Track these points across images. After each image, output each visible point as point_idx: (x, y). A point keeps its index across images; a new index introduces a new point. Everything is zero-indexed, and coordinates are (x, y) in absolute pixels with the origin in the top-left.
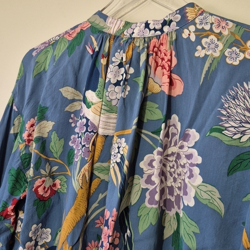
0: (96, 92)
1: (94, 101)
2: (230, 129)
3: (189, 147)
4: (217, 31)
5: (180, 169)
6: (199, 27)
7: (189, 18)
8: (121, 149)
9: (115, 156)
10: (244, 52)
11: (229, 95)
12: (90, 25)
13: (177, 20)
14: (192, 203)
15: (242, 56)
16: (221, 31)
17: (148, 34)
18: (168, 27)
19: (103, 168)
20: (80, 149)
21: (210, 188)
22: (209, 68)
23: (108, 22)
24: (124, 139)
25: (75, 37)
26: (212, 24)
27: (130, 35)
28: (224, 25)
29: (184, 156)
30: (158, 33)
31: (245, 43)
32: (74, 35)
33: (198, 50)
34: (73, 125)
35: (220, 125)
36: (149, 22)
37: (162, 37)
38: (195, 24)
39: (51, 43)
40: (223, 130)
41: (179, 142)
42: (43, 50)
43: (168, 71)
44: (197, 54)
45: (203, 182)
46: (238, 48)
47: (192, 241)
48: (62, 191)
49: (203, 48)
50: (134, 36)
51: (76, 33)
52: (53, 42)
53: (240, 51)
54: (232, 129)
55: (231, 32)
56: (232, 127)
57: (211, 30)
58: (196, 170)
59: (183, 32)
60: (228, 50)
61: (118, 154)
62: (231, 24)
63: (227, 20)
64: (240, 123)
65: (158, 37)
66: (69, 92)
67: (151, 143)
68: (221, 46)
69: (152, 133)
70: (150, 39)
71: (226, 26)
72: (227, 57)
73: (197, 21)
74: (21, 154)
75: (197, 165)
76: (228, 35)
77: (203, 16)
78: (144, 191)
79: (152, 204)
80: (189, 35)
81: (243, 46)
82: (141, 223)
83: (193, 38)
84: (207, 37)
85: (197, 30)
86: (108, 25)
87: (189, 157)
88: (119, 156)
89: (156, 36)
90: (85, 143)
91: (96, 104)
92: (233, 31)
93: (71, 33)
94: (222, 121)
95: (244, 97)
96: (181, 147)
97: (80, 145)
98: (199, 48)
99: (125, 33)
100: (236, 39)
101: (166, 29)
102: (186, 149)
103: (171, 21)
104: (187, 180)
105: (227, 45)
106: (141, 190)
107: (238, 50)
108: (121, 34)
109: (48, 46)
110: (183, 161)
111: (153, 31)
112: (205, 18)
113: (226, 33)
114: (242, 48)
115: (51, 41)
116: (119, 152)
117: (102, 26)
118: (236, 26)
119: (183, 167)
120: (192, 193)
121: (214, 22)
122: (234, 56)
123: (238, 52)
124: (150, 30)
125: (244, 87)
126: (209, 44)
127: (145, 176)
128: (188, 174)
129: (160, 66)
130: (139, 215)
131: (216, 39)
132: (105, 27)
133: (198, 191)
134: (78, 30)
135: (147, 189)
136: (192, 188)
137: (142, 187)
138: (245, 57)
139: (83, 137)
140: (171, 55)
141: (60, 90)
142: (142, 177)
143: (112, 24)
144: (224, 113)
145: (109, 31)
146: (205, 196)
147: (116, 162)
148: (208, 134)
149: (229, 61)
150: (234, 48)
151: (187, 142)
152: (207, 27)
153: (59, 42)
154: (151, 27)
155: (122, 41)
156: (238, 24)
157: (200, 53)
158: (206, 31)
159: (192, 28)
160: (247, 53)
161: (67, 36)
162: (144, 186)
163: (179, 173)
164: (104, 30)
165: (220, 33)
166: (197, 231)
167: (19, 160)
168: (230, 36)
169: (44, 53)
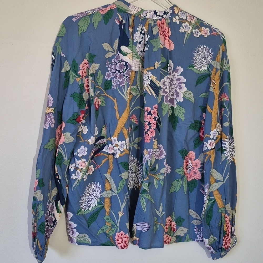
0: (129, 47)
1: (128, 52)
2: (196, 66)
3: (178, 75)
4: (189, 21)
5: (173, 86)
6: (181, 18)
7: (175, 12)
8: (149, 77)
9: (147, 81)
10: (201, 32)
11: (196, 51)
12: (116, 7)
13: (171, 13)
14: (182, 100)
15: (200, 34)
16: (191, 21)
17: (155, 17)
18: (166, 15)
19: (134, 89)
20: (125, 78)
21: (190, 92)
22: (187, 38)
23: (130, 7)
24: (150, 72)
25: (106, 13)
26: (187, 17)
27: (145, 17)
28: (192, 18)
29: (175, 79)
30: (161, 18)
31: (201, 28)
32: (106, 11)
33: (181, 29)
34: (107, 66)
35: (193, 64)
36: (157, 11)
37: (162, 20)
38: (179, 16)
39: (88, 14)
40: (194, 67)
41: (172, 73)
42: (82, 18)
43: (168, 38)
44: (180, 31)
45: (187, 90)
46: (198, 29)
47: (183, 117)
48: (102, 105)
49: (183, 28)
50: (146, 17)
51: (107, 10)
52: (90, 14)
53: (199, 31)
54: (197, 66)
55: (195, 22)
56: (197, 65)
57: (186, 20)
58: (183, 85)
59: (173, 19)
60: (194, 30)
61: (149, 80)
62: (195, 18)
63: (194, 16)
64: (200, 63)
65: (160, 20)
66: (107, 46)
67: (163, 74)
68: (191, 28)
69: (162, 69)
70: (157, 20)
71: (193, 19)
72: (194, 33)
73: (179, 14)
74: (79, 84)
75: (184, 83)
76: (194, 23)
77: (182, 13)
78: (163, 96)
79: (167, 102)
80: (176, 21)
81: (200, 29)
82: (163, 112)
83: (178, 23)
84: (185, 23)
85: (179, 19)
86: (130, 9)
87: (178, 80)
88: (149, 81)
89: (159, 19)
90: (128, 75)
91: (130, 54)
92: (196, 22)
93: (103, 10)
94: (194, 62)
95: (201, 52)
96: (174, 75)
97: (124, 76)
98: (181, 28)
99: (141, 15)
100: (197, 26)
101: (165, 16)
102: (176, 76)
103: (168, 13)
104: (178, 90)
105: (194, 28)
106: (161, 96)
107: (198, 31)
108: (139, 15)
109: (85, 16)
110: (175, 82)
111: (158, 16)
112: (183, 14)
113: (193, 22)
114: (200, 30)
115: (88, 13)
116: (149, 79)
117: (126, 9)
118: (197, 20)
119: (175, 85)
120: (181, 95)
121: (187, 16)
122: (196, 33)
123: (198, 32)
124: (157, 15)
125: (201, 47)
126: (186, 26)
127: (162, 90)
128: (179, 87)
129: (162, 35)
130: (162, 108)
131: (189, 25)
132: (127, 9)
133: (185, 94)
134: (109, 9)
135: (164, 96)
136: (181, 93)
137: (162, 95)
138: (201, 34)
139: (126, 72)
140: (168, 30)
141: (102, 45)
142: (161, 91)
143: (133, 9)
144: (194, 59)
145: (130, 12)
146: (188, 96)
147: (148, 84)
148: (188, 68)
149: (195, 35)
150: (197, 30)
151: (177, 73)
152: (185, 18)
153: (95, 14)
154: (158, 14)
155: (141, 19)
156: (198, 19)
157: (182, 30)
158: (184, 20)
159: (177, 17)
160: (202, 32)
161: (101, 12)
162: (162, 94)
163: (172, 88)
164: (127, 11)
165: (190, 22)
166: (185, 112)
167: (78, 88)
168: (195, 24)
169: (82, 20)
